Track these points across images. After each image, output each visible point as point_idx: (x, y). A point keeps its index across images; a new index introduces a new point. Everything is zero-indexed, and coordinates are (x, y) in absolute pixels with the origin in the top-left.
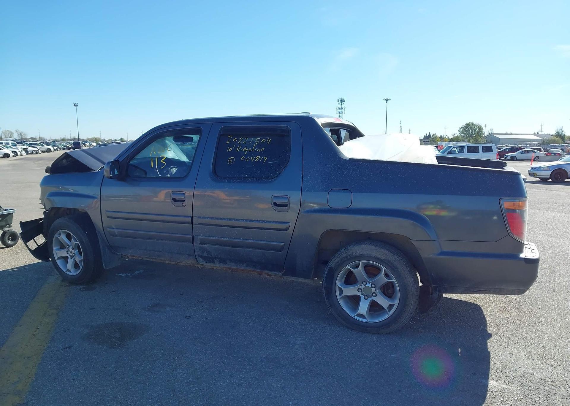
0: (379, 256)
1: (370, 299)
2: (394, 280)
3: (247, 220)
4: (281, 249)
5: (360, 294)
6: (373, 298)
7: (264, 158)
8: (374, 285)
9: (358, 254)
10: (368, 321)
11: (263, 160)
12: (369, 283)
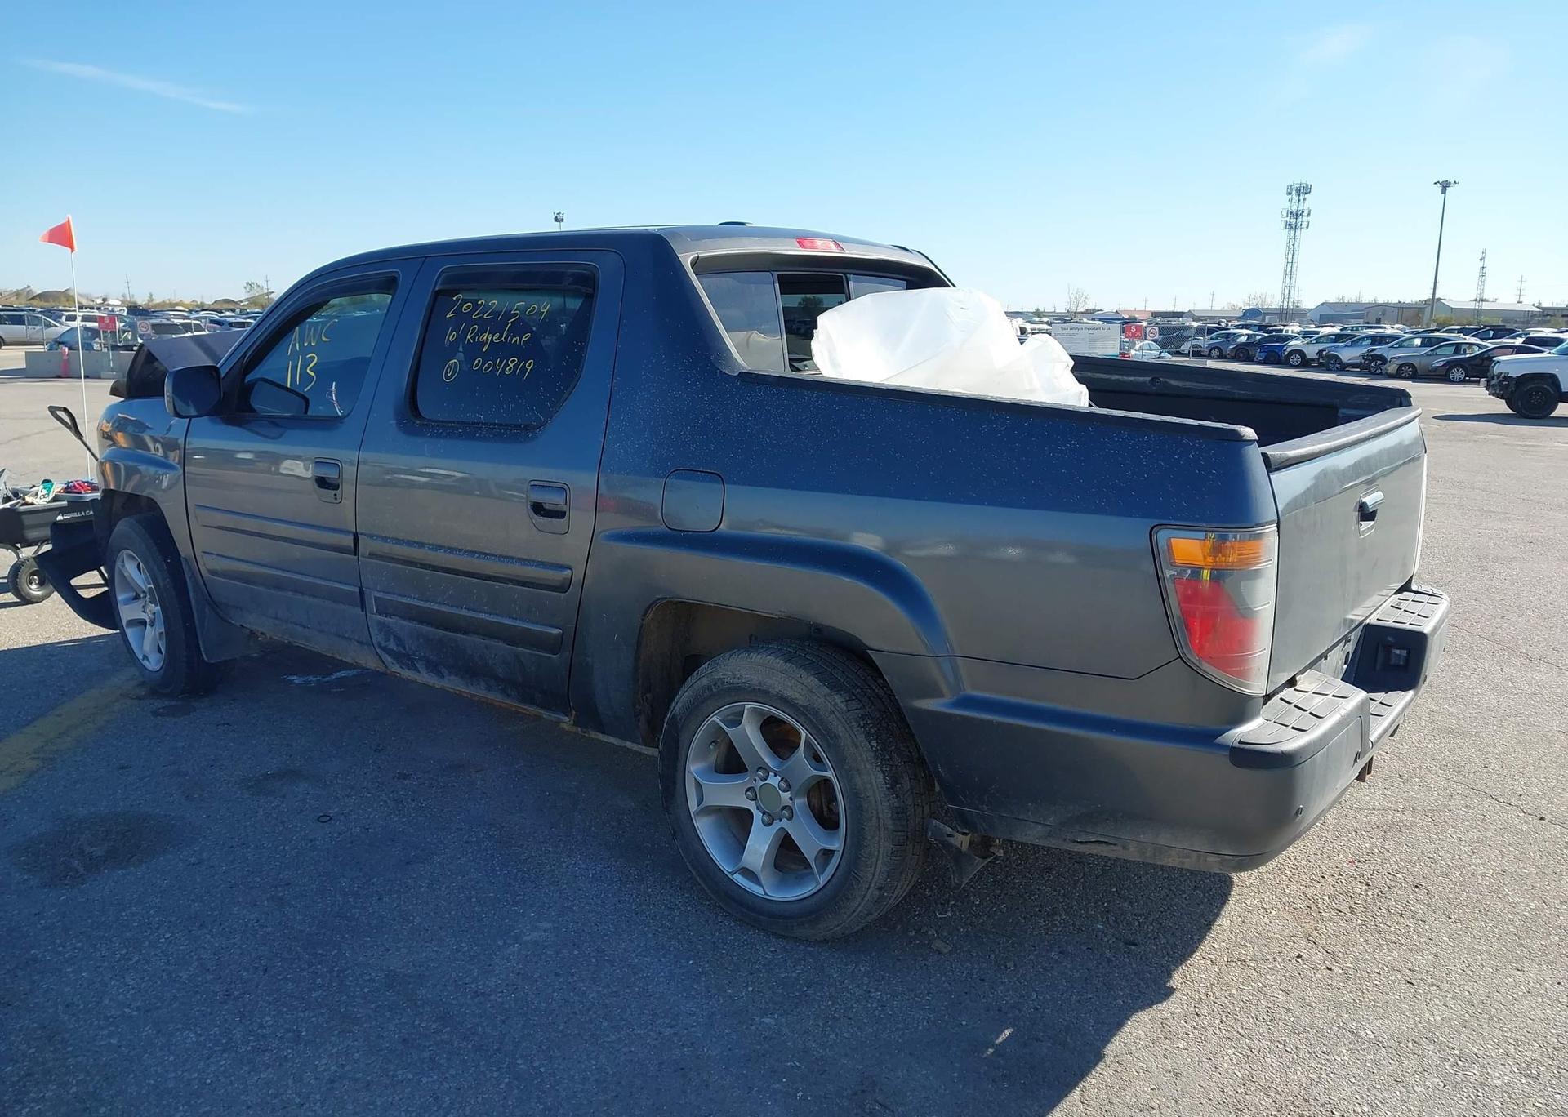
0: (788, 693)
1: (777, 825)
2: (830, 774)
3: (472, 553)
4: (555, 646)
5: (751, 806)
6: (785, 823)
7: (525, 363)
8: (786, 781)
9: (736, 680)
10: (766, 894)
11: (524, 369)
12: (776, 775)
